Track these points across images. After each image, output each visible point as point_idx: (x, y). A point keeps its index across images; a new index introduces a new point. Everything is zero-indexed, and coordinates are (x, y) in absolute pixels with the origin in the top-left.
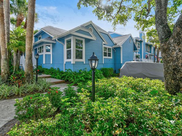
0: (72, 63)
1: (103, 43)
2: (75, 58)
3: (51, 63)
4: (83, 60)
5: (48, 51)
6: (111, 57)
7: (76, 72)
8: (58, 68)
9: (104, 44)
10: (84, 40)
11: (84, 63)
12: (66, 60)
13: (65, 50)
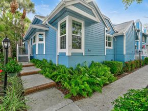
0: (67, 55)
1: (106, 29)
2: (71, 47)
3: (44, 53)
4: (82, 50)
5: (41, 40)
6: (111, 48)
7: (72, 69)
8: (50, 61)
9: (107, 31)
10: (83, 23)
11: (84, 55)
12: (59, 51)
13: (59, 37)
